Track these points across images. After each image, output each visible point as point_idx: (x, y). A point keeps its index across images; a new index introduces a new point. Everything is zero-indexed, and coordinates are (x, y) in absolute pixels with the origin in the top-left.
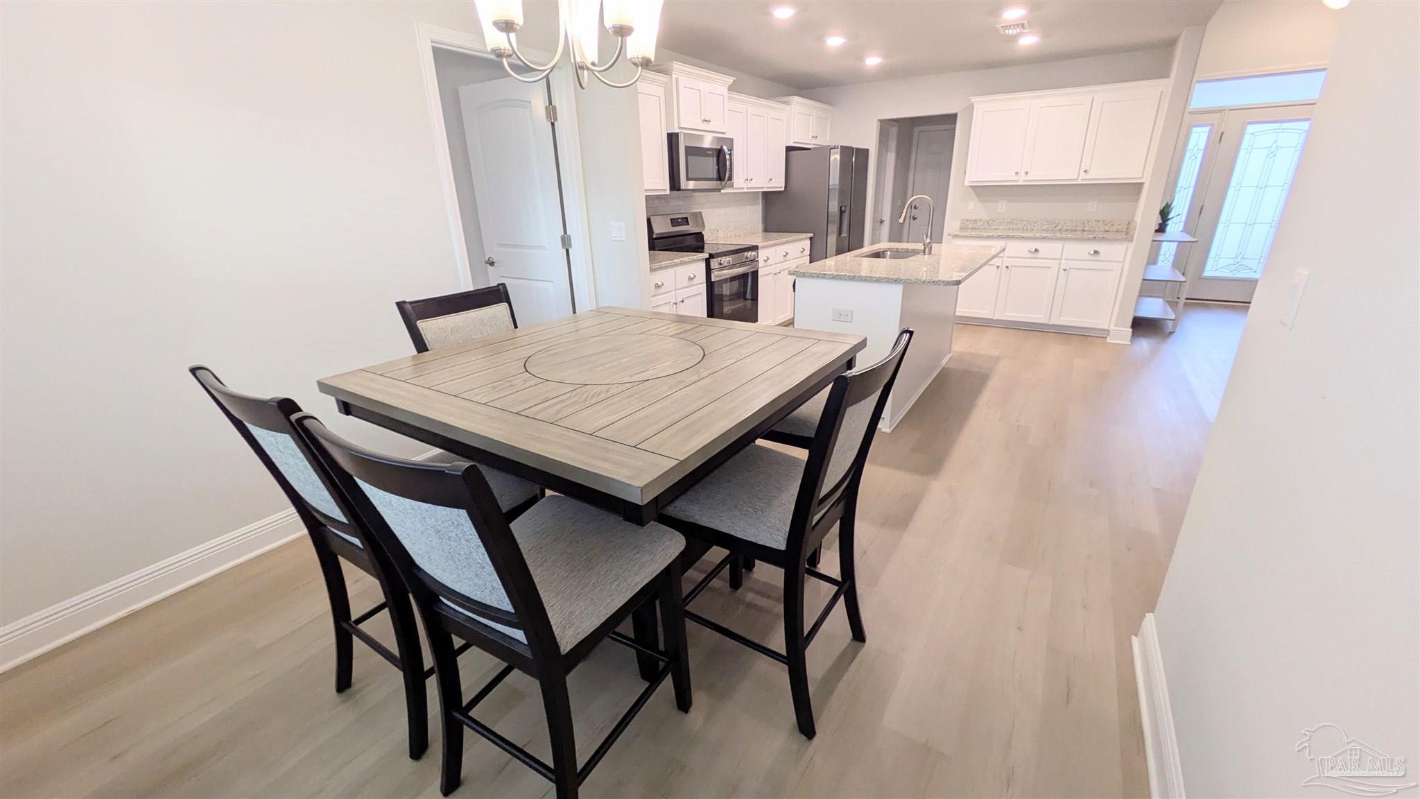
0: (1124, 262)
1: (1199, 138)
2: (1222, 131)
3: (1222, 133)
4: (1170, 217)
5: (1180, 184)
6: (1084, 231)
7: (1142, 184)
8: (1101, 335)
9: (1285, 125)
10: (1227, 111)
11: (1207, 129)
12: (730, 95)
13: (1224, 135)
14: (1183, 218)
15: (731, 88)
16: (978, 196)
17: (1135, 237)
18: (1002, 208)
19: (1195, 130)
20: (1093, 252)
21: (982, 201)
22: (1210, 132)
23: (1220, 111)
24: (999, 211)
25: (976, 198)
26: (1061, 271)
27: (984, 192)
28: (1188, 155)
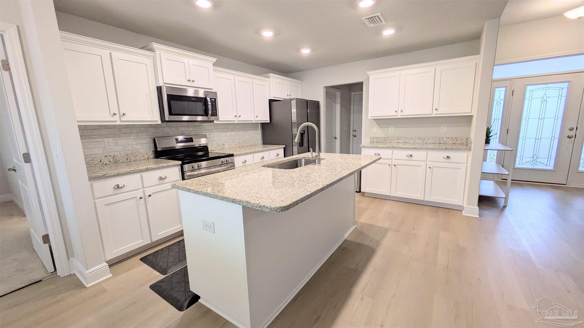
0: (467, 163)
1: (500, 94)
2: (513, 90)
3: (513, 91)
4: (490, 135)
5: (493, 117)
6: (440, 143)
7: (471, 117)
8: (459, 210)
9: (549, 85)
10: (514, 79)
11: (504, 89)
12: (214, 68)
13: (514, 91)
14: (498, 135)
15: (215, 64)
16: (378, 124)
17: (472, 148)
18: (392, 131)
19: (497, 89)
20: (446, 157)
21: (380, 128)
22: (506, 91)
23: (510, 79)
24: (390, 132)
25: (377, 126)
26: (428, 169)
27: (381, 122)
28: (495, 103)
